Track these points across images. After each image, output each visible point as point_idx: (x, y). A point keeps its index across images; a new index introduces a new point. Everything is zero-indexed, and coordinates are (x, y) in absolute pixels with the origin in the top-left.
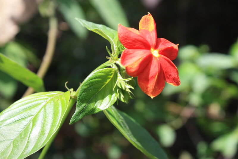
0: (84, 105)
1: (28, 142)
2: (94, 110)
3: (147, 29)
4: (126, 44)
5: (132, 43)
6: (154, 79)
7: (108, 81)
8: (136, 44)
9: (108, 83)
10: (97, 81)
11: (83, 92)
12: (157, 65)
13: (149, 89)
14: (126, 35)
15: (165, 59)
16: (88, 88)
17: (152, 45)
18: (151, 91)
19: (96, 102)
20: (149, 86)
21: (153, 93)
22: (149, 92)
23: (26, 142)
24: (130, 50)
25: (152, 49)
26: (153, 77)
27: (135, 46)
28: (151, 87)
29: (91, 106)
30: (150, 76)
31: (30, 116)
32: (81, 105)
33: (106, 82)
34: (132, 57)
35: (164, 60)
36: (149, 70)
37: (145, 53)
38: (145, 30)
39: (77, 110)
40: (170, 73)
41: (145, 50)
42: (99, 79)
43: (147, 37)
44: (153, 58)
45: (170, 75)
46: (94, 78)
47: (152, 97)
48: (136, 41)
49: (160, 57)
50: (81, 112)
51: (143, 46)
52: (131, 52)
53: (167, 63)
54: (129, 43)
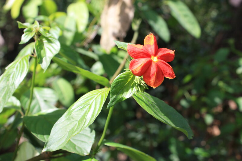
0: (115, 96)
1: (85, 121)
2: (122, 99)
3: (149, 44)
4: (133, 56)
5: (137, 55)
6: (154, 76)
7: (130, 79)
8: (140, 55)
9: (130, 80)
10: (121, 80)
11: (113, 88)
12: (155, 66)
13: (151, 83)
14: (133, 50)
15: (162, 62)
16: (116, 85)
17: (152, 54)
18: (153, 84)
19: (123, 94)
20: (151, 81)
21: (154, 85)
22: (152, 85)
23: (84, 121)
24: (136, 59)
25: (152, 57)
26: (153, 75)
27: (140, 56)
28: (153, 81)
29: (120, 96)
30: (151, 74)
31: (87, 105)
32: (113, 96)
33: (128, 80)
34: (138, 64)
35: (160, 63)
36: (150, 70)
37: (146, 60)
38: (147, 45)
39: (111, 100)
40: (166, 71)
41: (146, 58)
42: (123, 79)
43: (149, 49)
44: (153, 63)
45: (166, 72)
46: (119, 79)
47: (154, 88)
48: (139, 53)
49: (158, 61)
50: (113, 101)
51: (145, 56)
52: (137, 61)
53: (163, 64)
54: (135, 55)
